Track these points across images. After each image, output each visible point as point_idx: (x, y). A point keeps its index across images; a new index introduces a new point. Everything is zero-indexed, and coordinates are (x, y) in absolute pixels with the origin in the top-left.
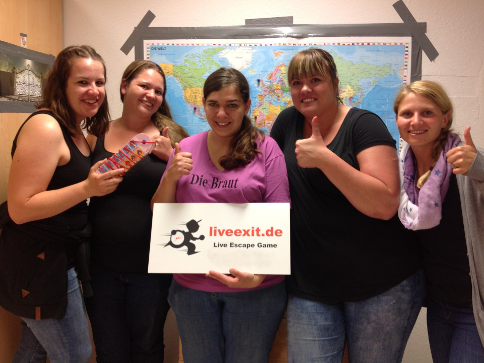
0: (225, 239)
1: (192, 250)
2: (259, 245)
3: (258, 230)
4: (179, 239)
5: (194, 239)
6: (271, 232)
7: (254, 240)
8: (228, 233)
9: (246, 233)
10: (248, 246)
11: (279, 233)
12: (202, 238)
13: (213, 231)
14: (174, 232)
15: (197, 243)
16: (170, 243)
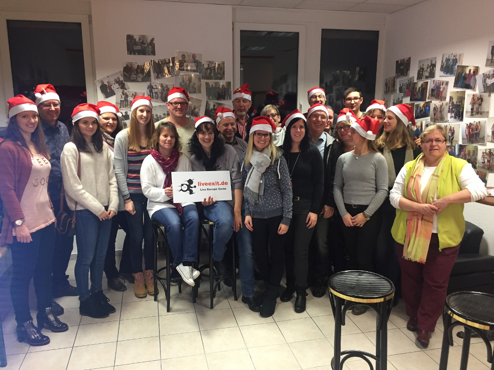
0: (205, 187)
1: (191, 192)
2: (219, 189)
3: (218, 183)
4: (185, 188)
5: (192, 188)
6: (223, 183)
7: (217, 187)
8: (206, 184)
9: (213, 184)
10: (215, 189)
11: (226, 183)
12: (195, 187)
13: (199, 184)
14: (182, 185)
15: (193, 189)
16: (181, 190)
